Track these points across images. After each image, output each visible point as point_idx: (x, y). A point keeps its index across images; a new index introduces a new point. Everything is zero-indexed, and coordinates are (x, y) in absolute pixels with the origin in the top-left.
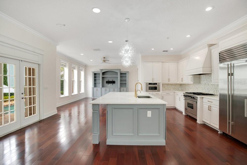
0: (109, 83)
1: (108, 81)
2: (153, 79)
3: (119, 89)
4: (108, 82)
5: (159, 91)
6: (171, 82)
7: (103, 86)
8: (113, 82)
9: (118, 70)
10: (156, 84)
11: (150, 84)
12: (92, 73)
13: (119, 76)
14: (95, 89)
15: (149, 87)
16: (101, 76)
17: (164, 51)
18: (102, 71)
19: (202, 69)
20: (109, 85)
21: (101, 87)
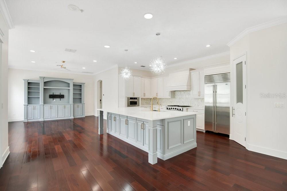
0: (54, 98)
1: (52, 94)
2: (134, 93)
3: (73, 106)
4: (53, 96)
5: (139, 106)
6: (146, 97)
7: (45, 102)
8: (61, 97)
9: (70, 79)
10: (136, 98)
11: (131, 98)
12: (23, 81)
13: (71, 88)
14: (31, 107)
15: (131, 102)
16: (42, 87)
17: (142, 66)
18: (44, 79)
19: (186, 86)
20: (54, 100)
21: (43, 104)
